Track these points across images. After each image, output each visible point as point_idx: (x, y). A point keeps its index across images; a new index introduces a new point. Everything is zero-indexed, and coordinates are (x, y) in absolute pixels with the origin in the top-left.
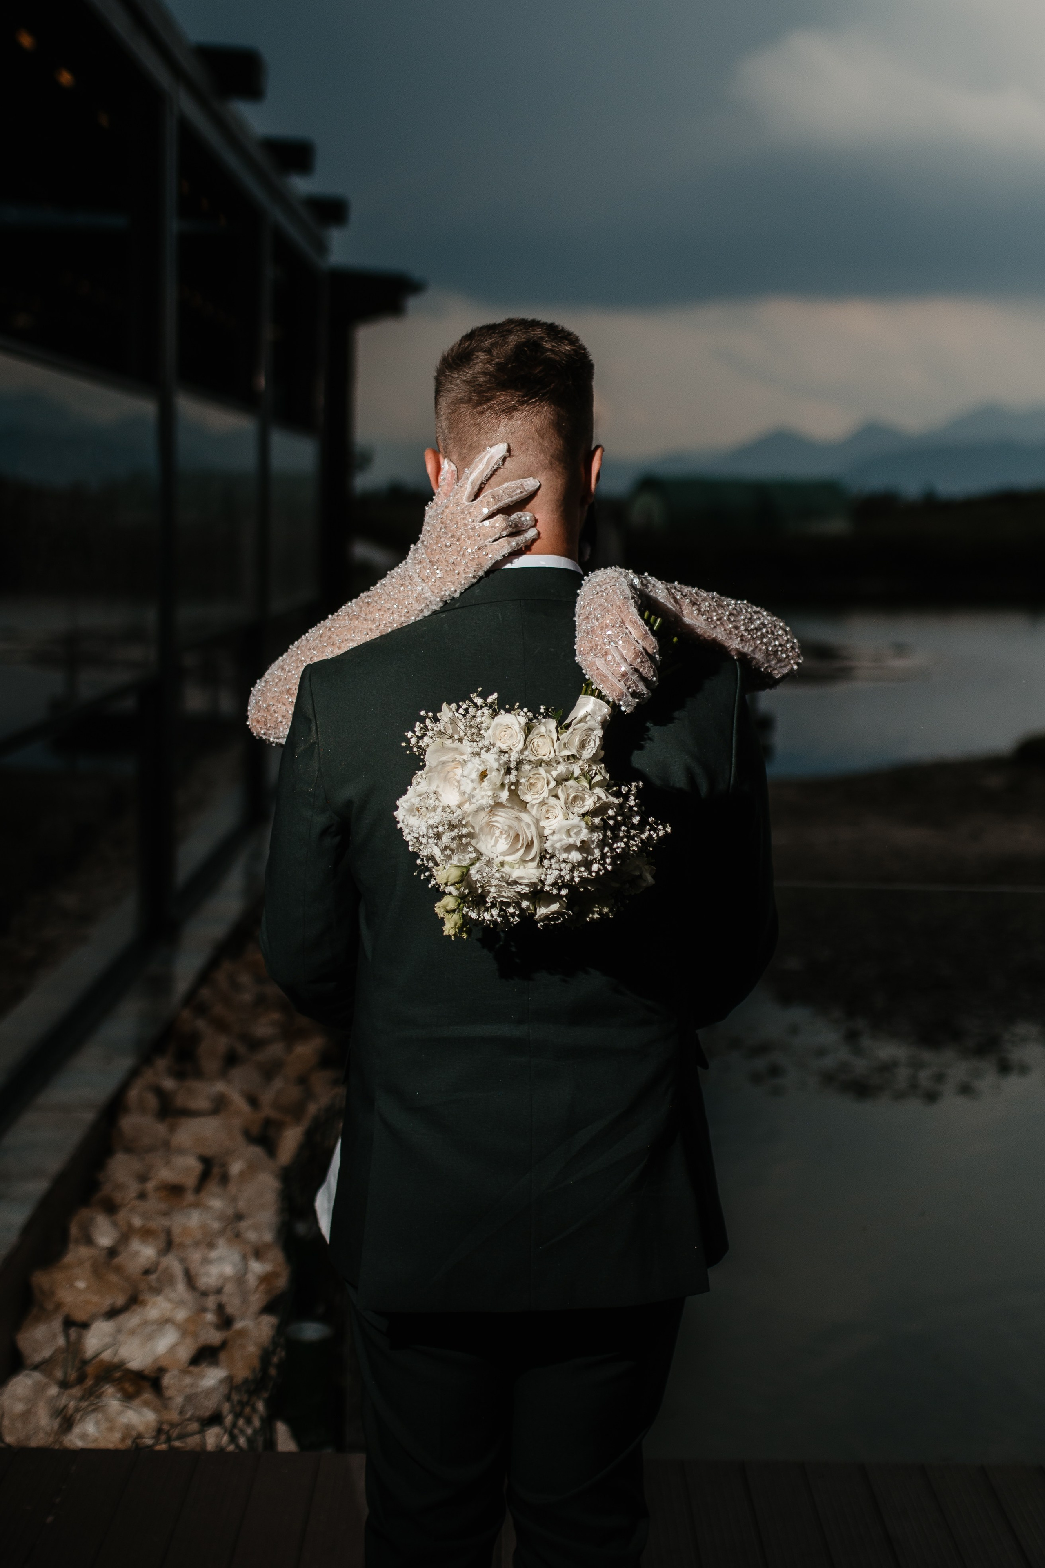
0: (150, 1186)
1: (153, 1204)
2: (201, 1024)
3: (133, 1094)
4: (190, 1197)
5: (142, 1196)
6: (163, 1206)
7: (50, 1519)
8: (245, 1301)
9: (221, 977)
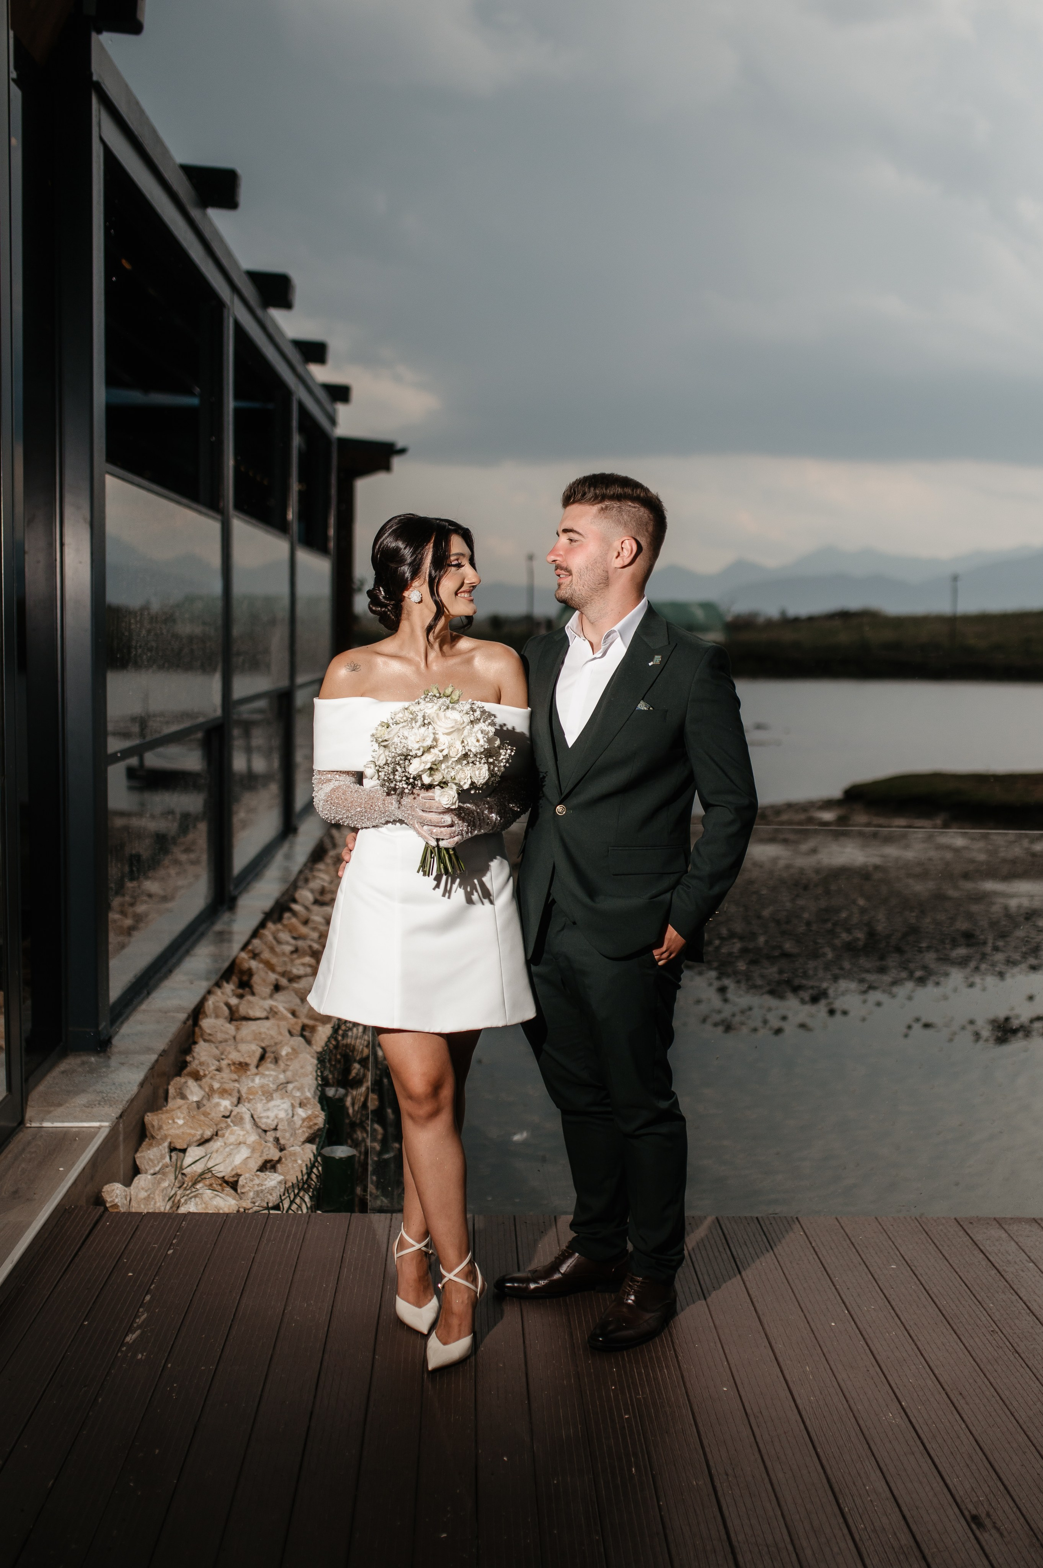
0: (224, 1063)
1: (226, 1074)
2: (253, 964)
3: (210, 1003)
4: (253, 1069)
5: (219, 1070)
6: (235, 1076)
7: (170, 1252)
8: (294, 1134)
9: (267, 933)
